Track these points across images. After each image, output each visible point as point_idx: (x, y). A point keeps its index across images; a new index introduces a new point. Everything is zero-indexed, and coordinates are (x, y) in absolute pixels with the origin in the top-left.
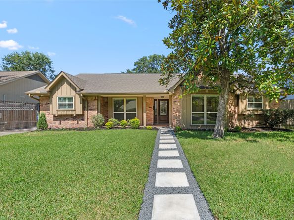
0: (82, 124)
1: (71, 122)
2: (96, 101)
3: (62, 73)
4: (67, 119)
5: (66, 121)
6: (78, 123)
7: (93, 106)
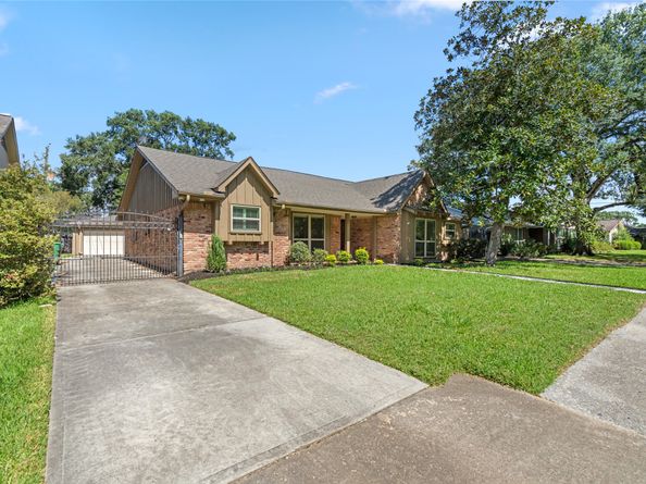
0: (265, 260)
1: (245, 256)
2: (287, 219)
3: (250, 161)
4: (238, 251)
5: (237, 255)
6: (257, 259)
7: (283, 226)
